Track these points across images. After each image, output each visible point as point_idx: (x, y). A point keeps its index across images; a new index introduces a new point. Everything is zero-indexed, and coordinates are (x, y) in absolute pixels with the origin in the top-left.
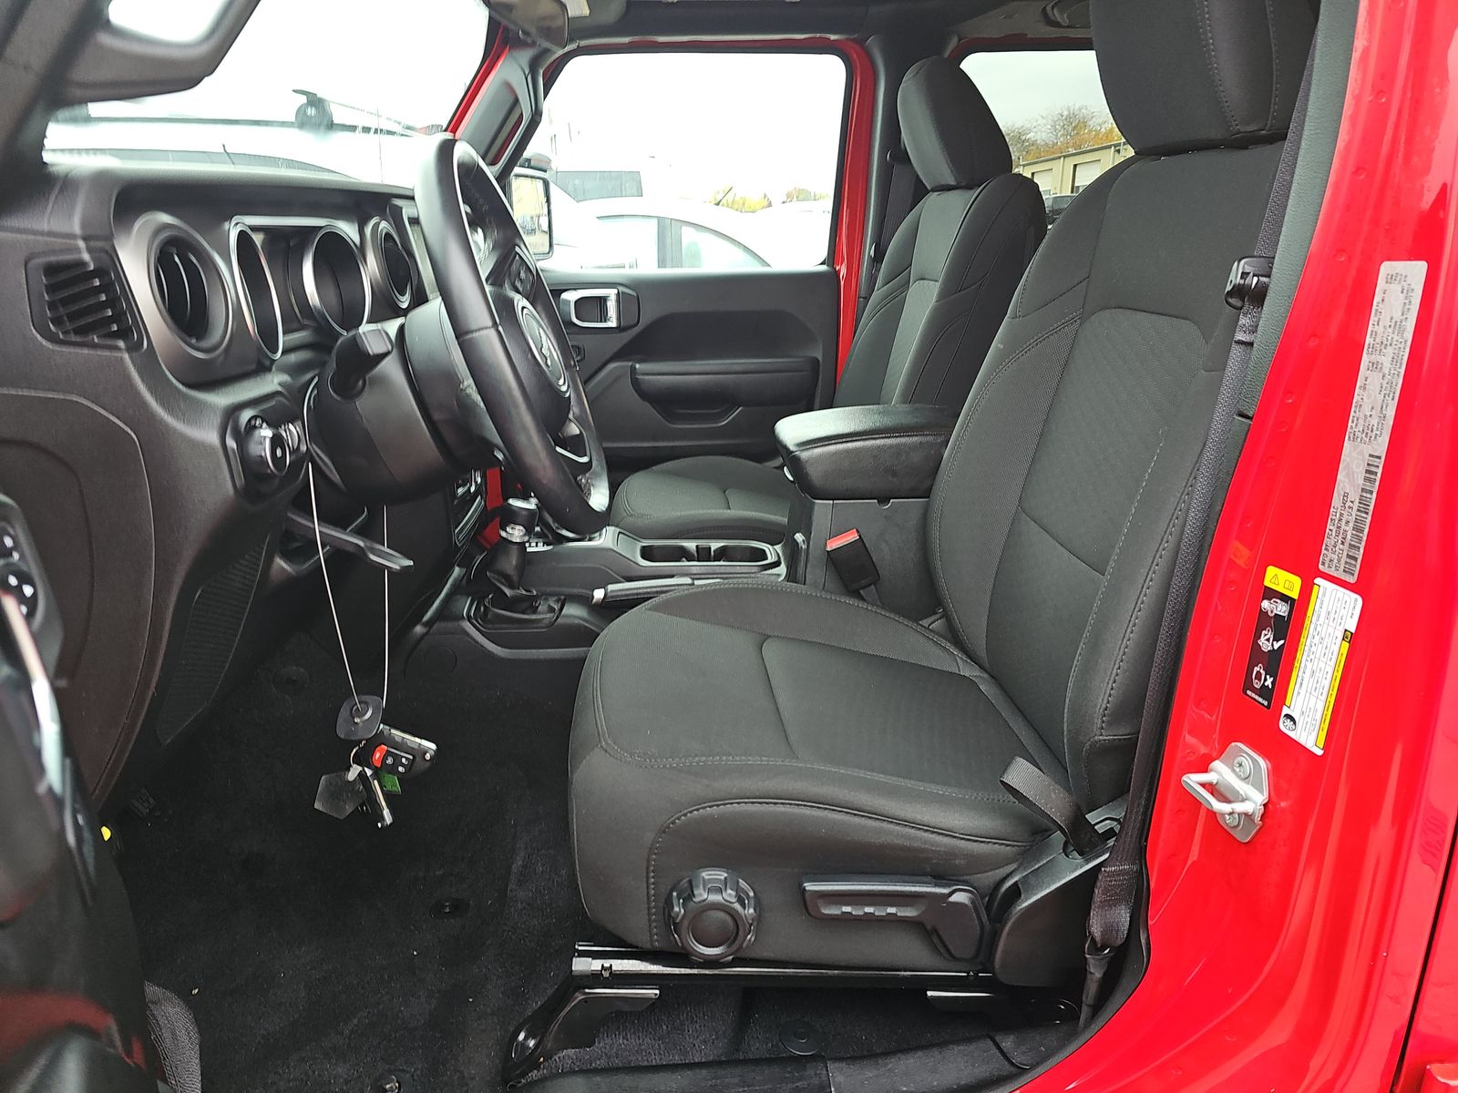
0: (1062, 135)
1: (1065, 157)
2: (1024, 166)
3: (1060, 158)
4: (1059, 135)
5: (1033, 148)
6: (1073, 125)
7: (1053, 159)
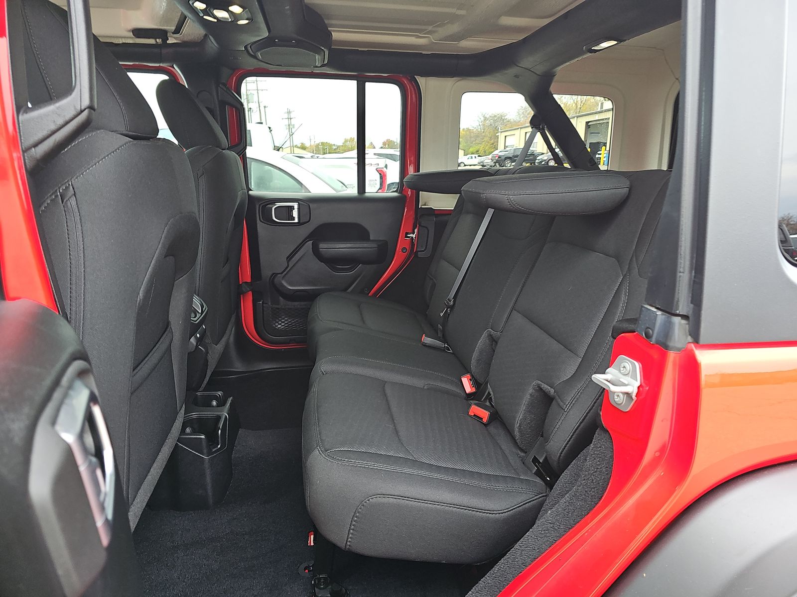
0: (523, 117)
1: (521, 128)
2: (501, 132)
3: (518, 129)
4: (521, 117)
5: (509, 123)
6: (528, 112)
7: (515, 129)
